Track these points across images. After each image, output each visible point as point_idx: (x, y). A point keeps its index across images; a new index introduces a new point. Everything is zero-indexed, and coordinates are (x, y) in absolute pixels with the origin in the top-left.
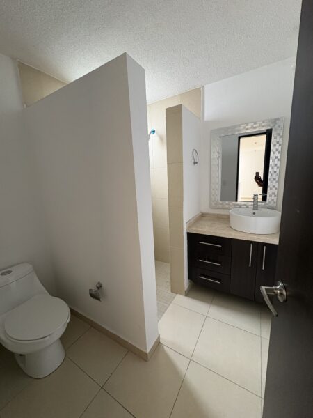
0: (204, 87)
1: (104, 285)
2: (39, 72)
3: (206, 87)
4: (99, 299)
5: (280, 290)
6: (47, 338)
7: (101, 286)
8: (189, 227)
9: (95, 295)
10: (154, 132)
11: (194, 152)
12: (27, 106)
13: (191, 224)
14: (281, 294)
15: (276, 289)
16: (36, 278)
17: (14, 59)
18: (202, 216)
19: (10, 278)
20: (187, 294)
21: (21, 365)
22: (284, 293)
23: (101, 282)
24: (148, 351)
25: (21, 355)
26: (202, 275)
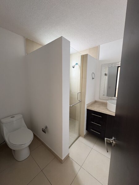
0: (99, 46)
1: (48, 127)
2: (33, 41)
3: (101, 46)
4: (45, 133)
5: (113, 141)
6: (23, 145)
7: (47, 128)
8: (88, 107)
9: (44, 131)
10: (77, 64)
11: (93, 74)
12: (27, 54)
13: (89, 105)
14: (113, 142)
15: (111, 140)
16: (23, 120)
17: (24, 37)
18: (96, 102)
19: (14, 119)
20: (85, 137)
21: (13, 154)
22: (114, 142)
23: (47, 126)
24: (63, 159)
25: (14, 150)
26: (92, 129)
